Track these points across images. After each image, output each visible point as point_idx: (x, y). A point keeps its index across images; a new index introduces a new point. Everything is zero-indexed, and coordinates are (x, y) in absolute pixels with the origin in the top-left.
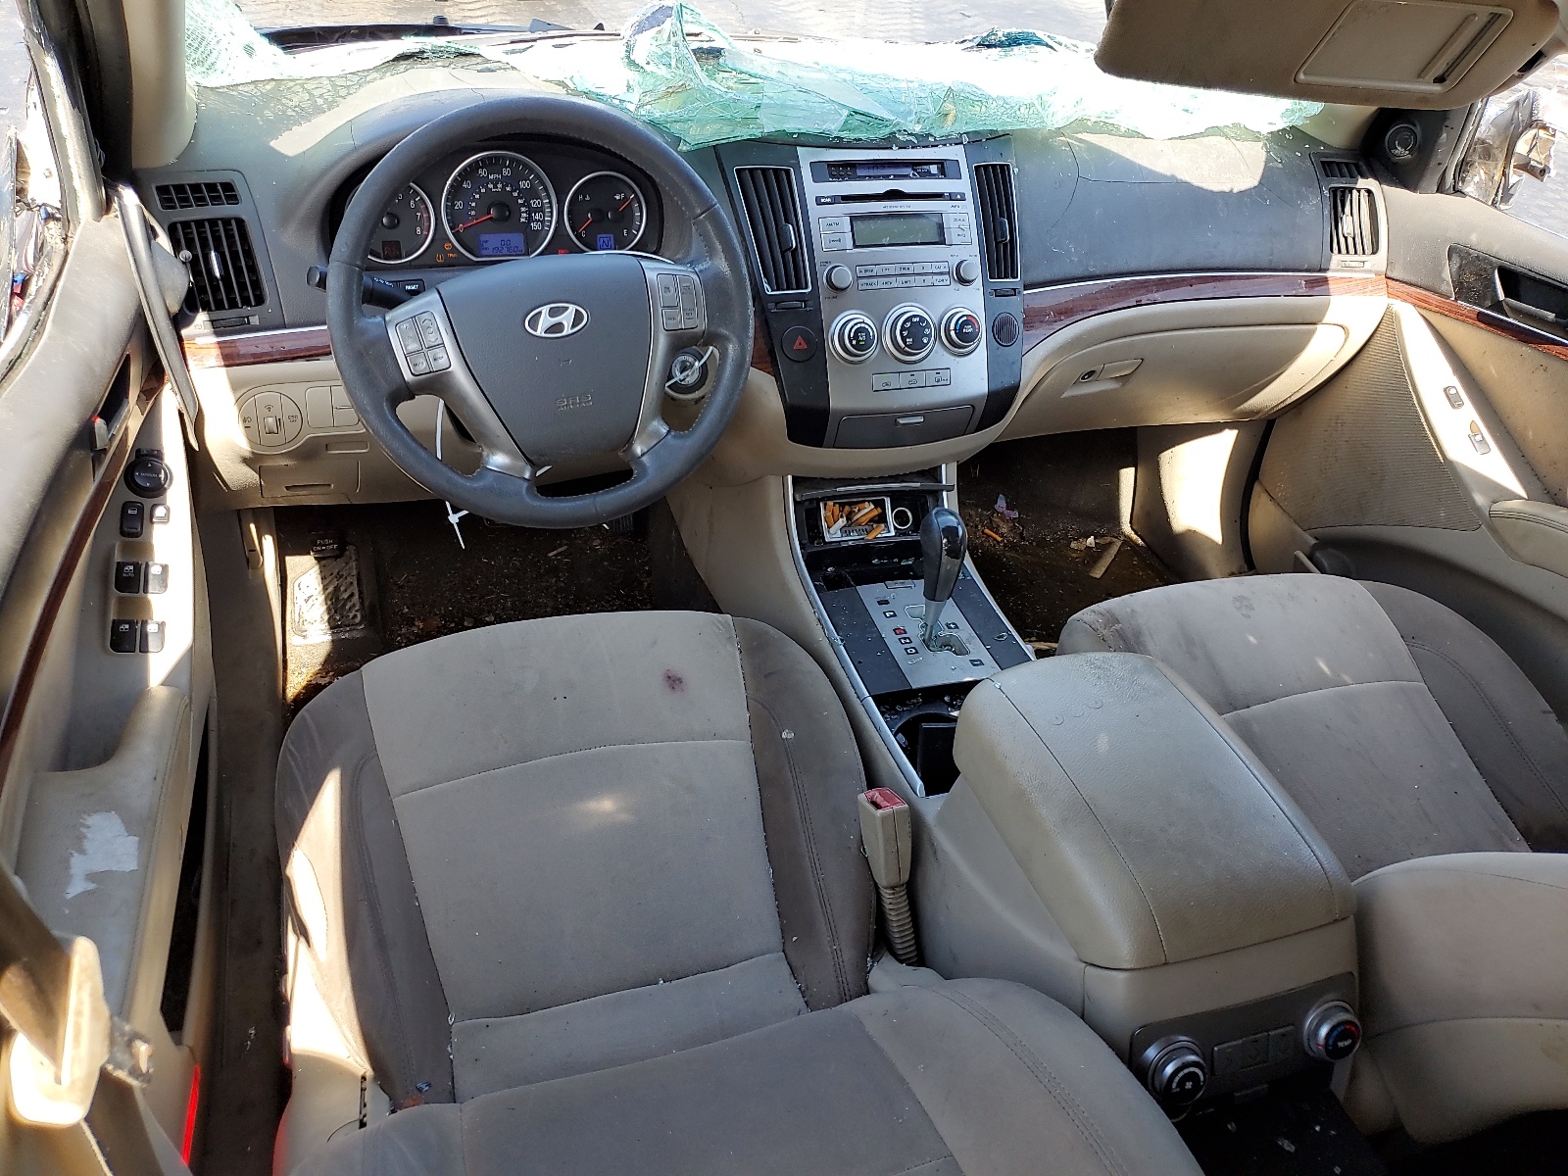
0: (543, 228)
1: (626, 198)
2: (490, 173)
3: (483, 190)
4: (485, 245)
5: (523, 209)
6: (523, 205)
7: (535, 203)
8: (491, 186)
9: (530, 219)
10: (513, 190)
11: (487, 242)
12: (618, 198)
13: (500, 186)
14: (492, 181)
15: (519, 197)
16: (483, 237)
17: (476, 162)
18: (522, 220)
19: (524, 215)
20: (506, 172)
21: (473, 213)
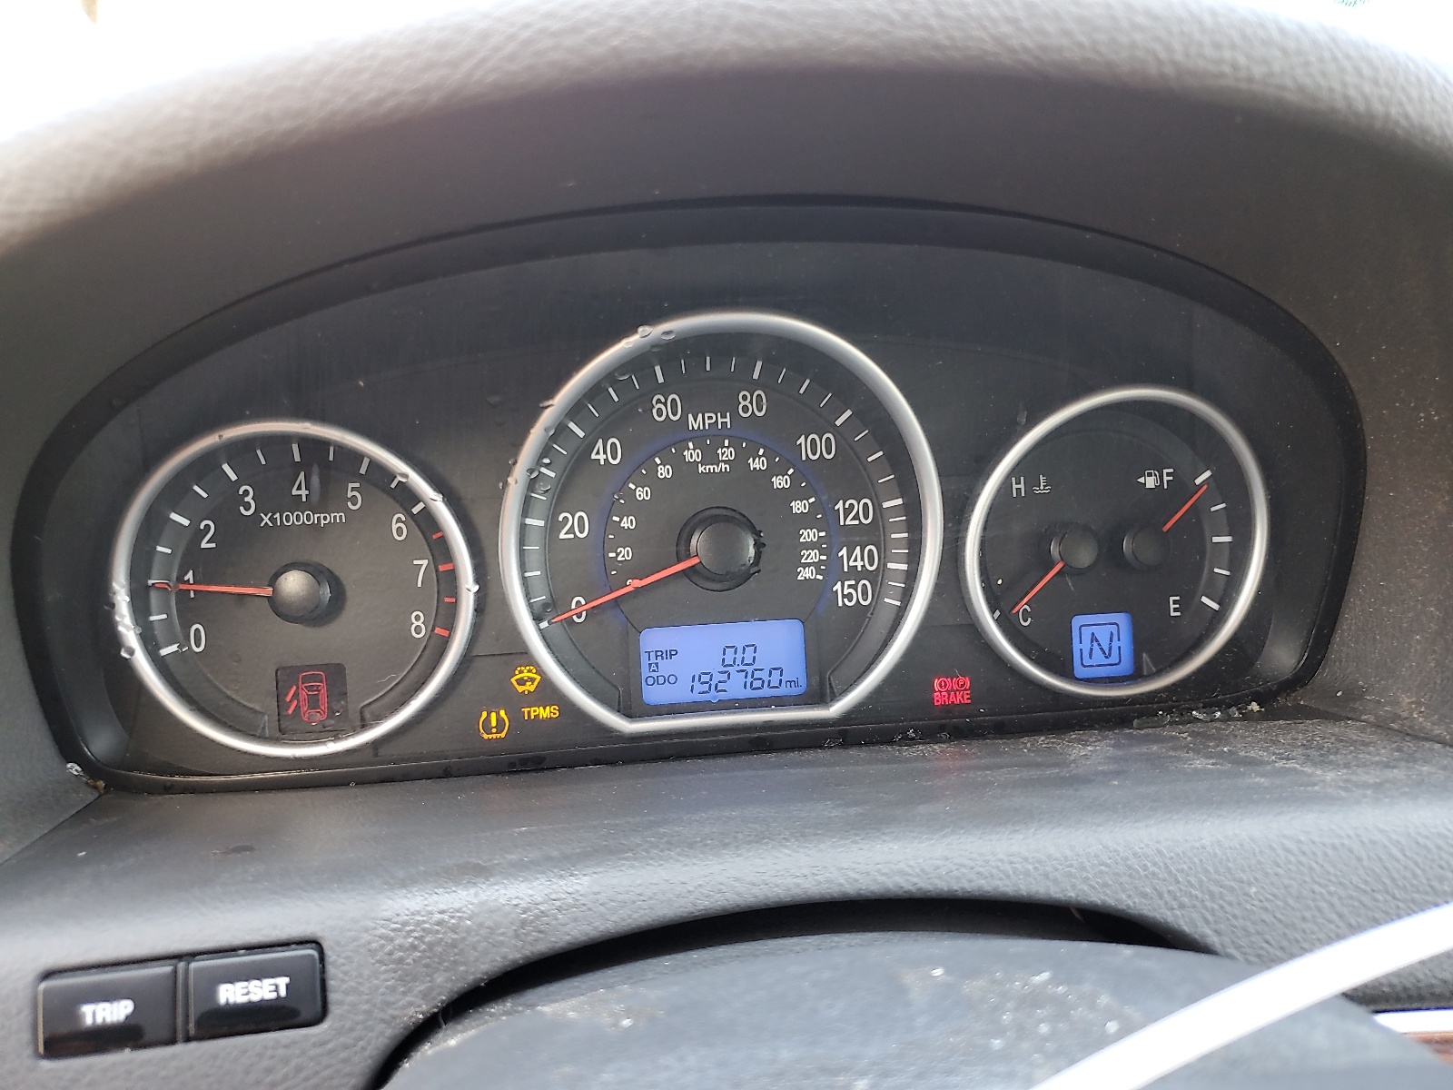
0: (877, 597)
1: (1181, 488)
2: (692, 407)
3: (664, 472)
4: (666, 667)
5: (809, 535)
6: (806, 521)
7: (853, 512)
8: (692, 454)
9: (832, 570)
10: (774, 470)
11: (672, 654)
12: (1150, 482)
13: (727, 453)
14: (698, 437)
15: (795, 493)
16: (652, 640)
17: (638, 363)
18: (806, 573)
19: (813, 556)
20: (751, 404)
21: (625, 554)
